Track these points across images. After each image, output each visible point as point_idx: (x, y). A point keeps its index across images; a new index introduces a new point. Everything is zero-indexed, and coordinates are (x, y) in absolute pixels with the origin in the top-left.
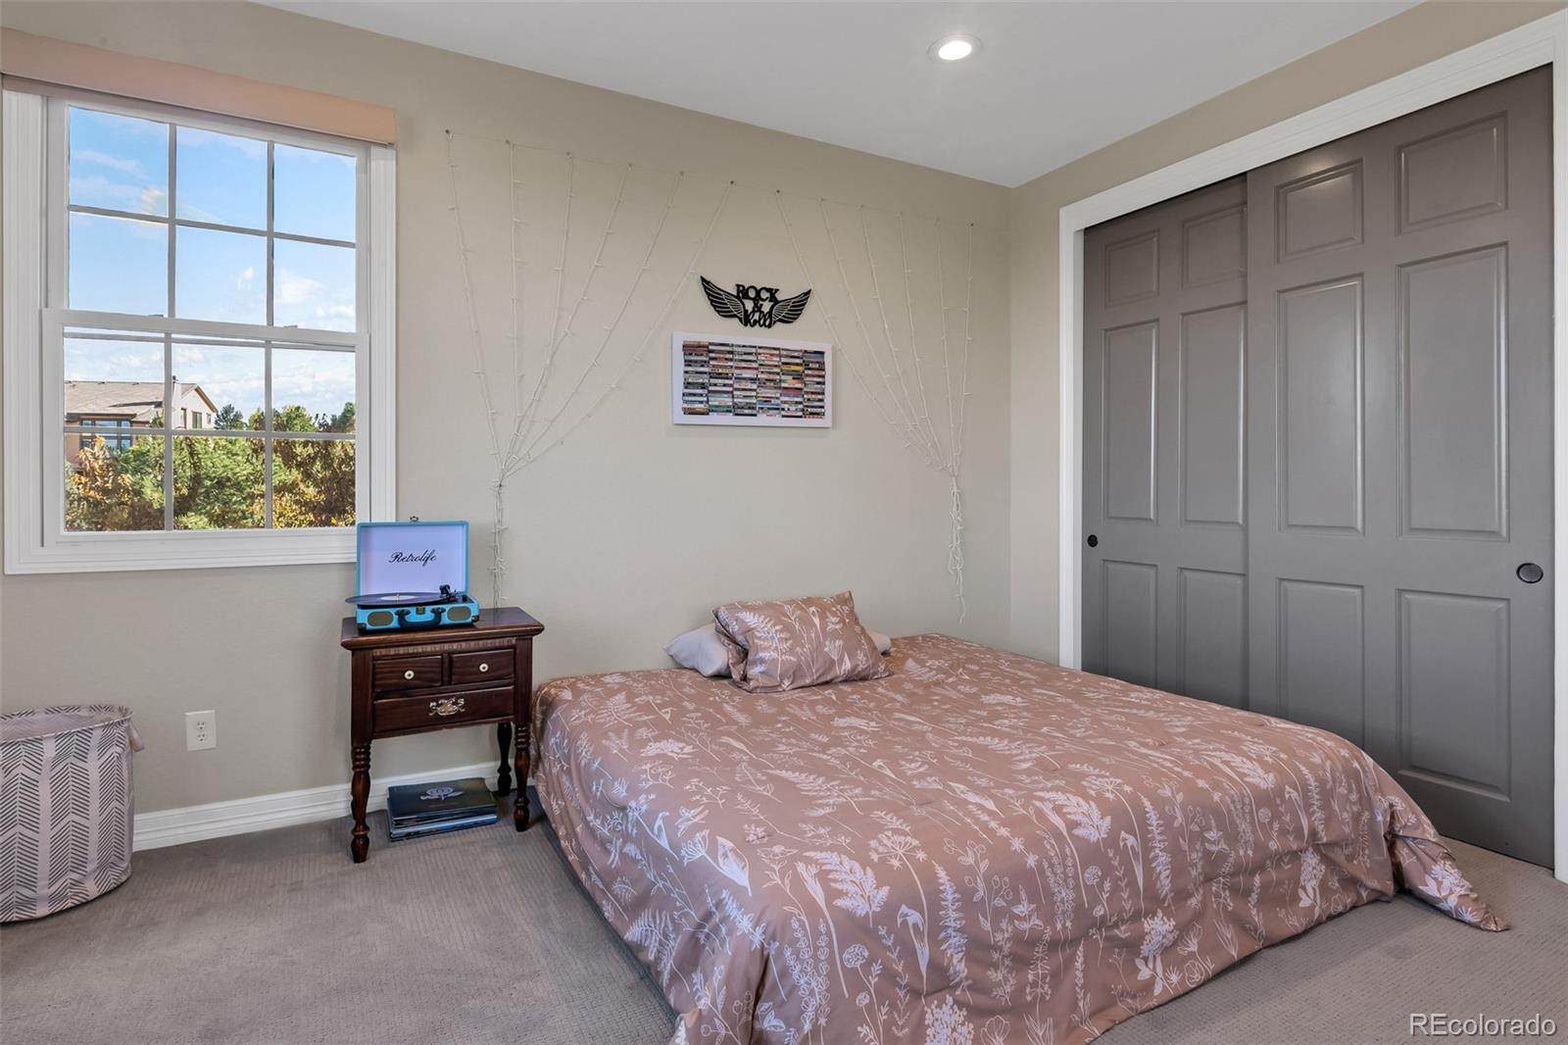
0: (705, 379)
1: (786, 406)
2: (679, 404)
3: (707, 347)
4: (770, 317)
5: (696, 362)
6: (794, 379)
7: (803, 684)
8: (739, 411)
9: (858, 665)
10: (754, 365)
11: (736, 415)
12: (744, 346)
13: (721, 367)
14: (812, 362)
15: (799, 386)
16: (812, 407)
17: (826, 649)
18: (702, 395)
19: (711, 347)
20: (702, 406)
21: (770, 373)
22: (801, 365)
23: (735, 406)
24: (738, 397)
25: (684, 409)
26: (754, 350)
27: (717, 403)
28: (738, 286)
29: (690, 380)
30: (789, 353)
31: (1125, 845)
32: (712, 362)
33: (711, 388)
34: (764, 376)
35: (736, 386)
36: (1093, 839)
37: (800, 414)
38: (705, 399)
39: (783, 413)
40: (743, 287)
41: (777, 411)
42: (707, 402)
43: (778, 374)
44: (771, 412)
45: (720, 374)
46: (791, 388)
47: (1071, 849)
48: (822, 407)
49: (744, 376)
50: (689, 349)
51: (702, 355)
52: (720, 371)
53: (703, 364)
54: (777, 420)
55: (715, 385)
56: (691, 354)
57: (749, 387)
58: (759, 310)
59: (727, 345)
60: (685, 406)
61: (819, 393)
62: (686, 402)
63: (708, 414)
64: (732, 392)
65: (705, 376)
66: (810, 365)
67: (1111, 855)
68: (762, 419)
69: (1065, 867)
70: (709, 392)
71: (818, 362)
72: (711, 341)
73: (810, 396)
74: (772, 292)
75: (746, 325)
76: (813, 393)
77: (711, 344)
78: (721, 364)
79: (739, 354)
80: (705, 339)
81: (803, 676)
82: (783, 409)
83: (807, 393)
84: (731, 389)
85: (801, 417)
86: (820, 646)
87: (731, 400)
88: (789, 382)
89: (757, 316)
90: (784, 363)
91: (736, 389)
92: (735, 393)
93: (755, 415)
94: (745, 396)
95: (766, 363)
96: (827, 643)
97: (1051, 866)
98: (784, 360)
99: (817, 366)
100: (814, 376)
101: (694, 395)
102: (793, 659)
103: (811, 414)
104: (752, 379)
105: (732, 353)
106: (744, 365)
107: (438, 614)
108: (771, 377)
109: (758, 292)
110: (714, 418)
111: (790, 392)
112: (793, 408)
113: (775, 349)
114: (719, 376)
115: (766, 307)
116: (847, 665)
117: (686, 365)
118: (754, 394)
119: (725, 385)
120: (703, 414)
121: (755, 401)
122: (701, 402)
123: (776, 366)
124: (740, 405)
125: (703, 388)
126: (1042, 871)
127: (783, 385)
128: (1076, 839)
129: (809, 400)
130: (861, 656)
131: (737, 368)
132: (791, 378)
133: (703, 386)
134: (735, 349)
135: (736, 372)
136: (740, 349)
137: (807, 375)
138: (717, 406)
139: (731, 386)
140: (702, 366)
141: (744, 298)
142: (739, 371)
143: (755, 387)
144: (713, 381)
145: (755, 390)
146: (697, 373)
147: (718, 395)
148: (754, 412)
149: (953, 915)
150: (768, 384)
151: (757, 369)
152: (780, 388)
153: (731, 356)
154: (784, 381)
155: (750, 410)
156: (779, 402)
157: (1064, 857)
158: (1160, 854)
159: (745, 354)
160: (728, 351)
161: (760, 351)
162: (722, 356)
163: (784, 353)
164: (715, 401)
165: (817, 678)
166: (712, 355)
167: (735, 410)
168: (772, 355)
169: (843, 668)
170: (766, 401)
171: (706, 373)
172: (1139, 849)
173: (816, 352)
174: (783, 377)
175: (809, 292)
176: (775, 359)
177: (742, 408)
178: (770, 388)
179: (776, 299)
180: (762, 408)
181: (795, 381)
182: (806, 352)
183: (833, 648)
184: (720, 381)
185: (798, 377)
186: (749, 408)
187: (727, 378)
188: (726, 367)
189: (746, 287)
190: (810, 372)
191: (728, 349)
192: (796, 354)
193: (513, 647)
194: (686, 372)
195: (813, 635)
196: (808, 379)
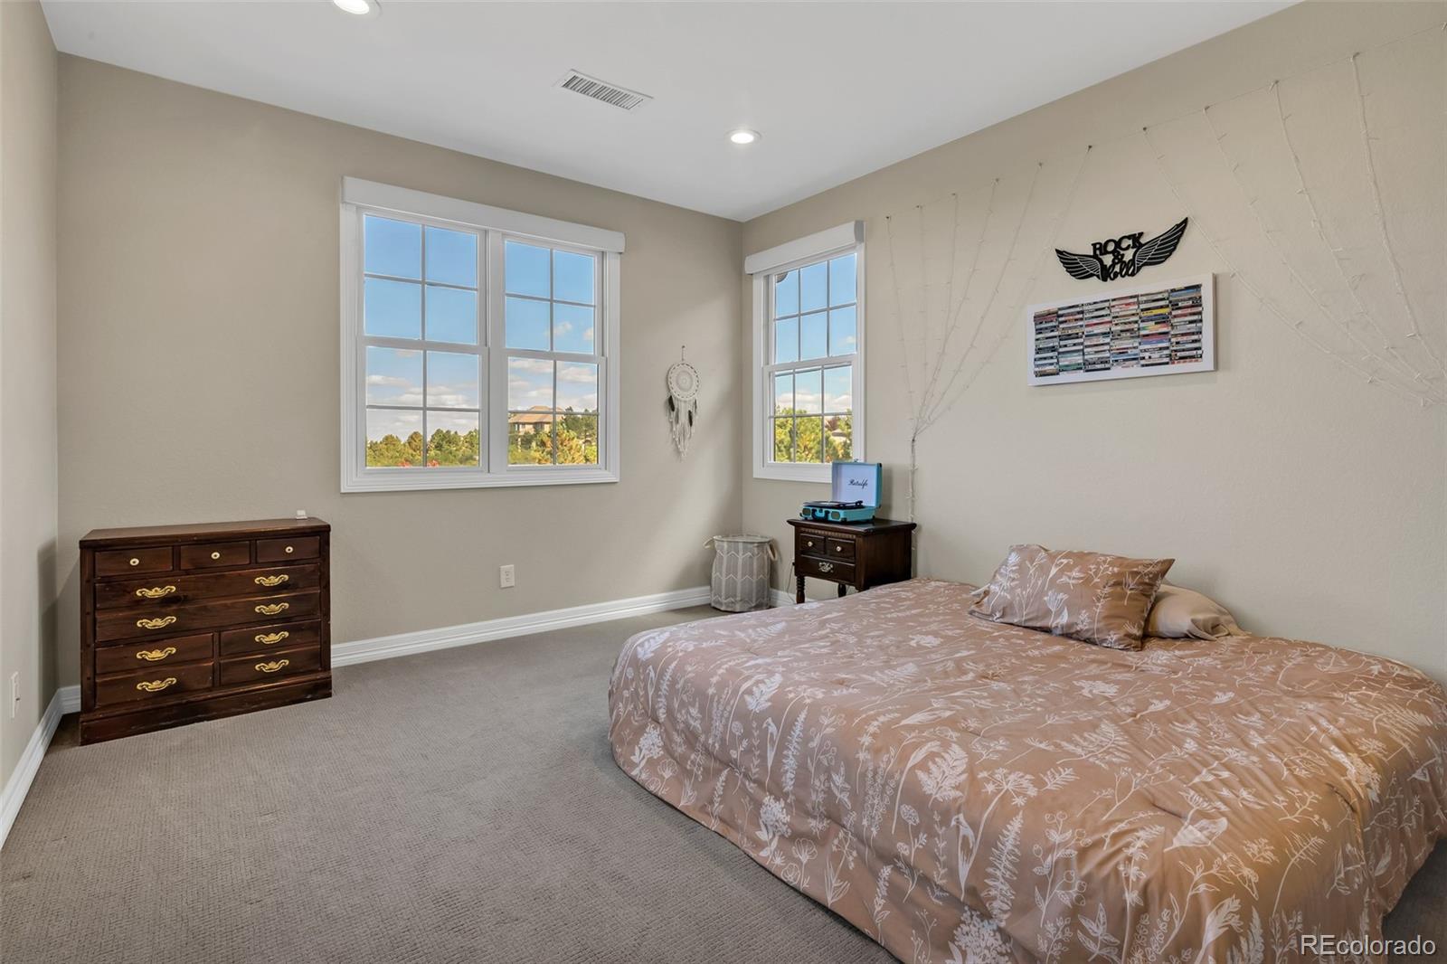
0: (1055, 343)
1: (1146, 355)
2: (1031, 368)
3: (1057, 313)
4: (1133, 264)
5: (1046, 328)
6: (1156, 323)
7: (1011, 621)
8: (1090, 367)
9: (1077, 624)
10: (1106, 319)
11: (1087, 371)
12: (1095, 303)
13: (1070, 328)
14: (1182, 300)
15: (1165, 330)
16: (1184, 350)
17: (1046, 598)
18: (1052, 358)
19: (1060, 312)
20: (1052, 367)
21: (1125, 323)
22: (1167, 306)
23: (1086, 363)
24: (1089, 354)
25: (1036, 372)
26: (1107, 304)
27: (1067, 363)
28: (1094, 245)
29: (1041, 346)
30: (1150, 298)
31: (767, 728)
32: (1061, 326)
33: (1061, 350)
34: (1119, 328)
35: (1086, 343)
36: (750, 707)
37: (1167, 360)
38: (1056, 361)
39: (1143, 362)
40: (1100, 244)
41: (1135, 362)
42: (1058, 363)
43: (1136, 322)
44: (1127, 363)
45: (1070, 335)
46: (1152, 335)
47: (735, 702)
48: (1199, 348)
49: (1096, 332)
50: (1039, 318)
51: (1052, 321)
52: (1070, 332)
53: (1053, 329)
54: (1135, 370)
55: (1066, 346)
56: (1041, 323)
57: (1101, 342)
58: (1121, 261)
59: (1077, 306)
60: (1037, 369)
61: (1193, 334)
62: (1038, 366)
63: (1058, 374)
64: (1083, 350)
65: (1055, 339)
66: (1180, 304)
67: (754, 726)
68: (1117, 372)
69: (725, 709)
70: (1059, 353)
71: (1190, 299)
72: (1060, 307)
73: (1179, 339)
74: (1135, 238)
75: (1105, 280)
76: (1183, 335)
77: (1060, 309)
78: (1071, 325)
79: (1090, 312)
80: (1053, 306)
81: (1014, 615)
82: (1144, 358)
83: (1176, 335)
84: (1081, 347)
85: (1167, 363)
86: (1042, 593)
87: (1081, 357)
88: (1151, 328)
89: (1117, 269)
90: (1142, 310)
91: (1087, 347)
92: (1086, 350)
93: (1109, 369)
94: (1096, 352)
95: (1121, 314)
96: (1050, 593)
97: (718, 702)
98: (1143, 306)
99: (1191, 302)
100: (1185, 315)
101: (1045, 358)
102: (1009, 597)
103: (1181, 358)
104: (1105, 333)
105: (1082, 312)
106: (1095, 321)
107: (827, 513)
108: (1127, 327)
109: (1118, 244)
110: (1064, 377)
111: (1149, 339)
112: (1156, 355)
113: (1131, 297)
114: (1069, 337)
115: (1128, 255)
116: (1064, 619)
117: (1037, 334)
118: (1107, 347)
119: (1075, 345)
120: (1052, 374)
121: (1108, 355)
122: (1052, 364)
123: (1133, 315)
124: (1090, 361)
125: (1052, 351)
126: (712, 701)
127: (1143, 332)
128: (742, 698)
129: (1177, 343)
130: (1084, 615)
131: (1087, 326)
132: (1153, 323)
133: (1053, 349)
134: (1085, 308)
135: (1087, 330)
136: (1091, 307)
137: (1175, 316)
138: (1067, 366)
139: (1082, 344)
140: (1052, 331)
141: (1101, 254)
142: (1089, 329)
143: (1107, 340)
144: (1062, 343)
145: (1108, 344)
146: (1047, 338)
147: (1068, 355)
148: (1107, 366)
149: (665, 687)
150: (1124, 335)
151: (1111, 322)
152: (1138, 337)
153: (1081, 316)
154: (1144, 329)
155: (1104, 365)
156: (1135, 351)
157: (728, 703)
158: (791, 757)
159: (1097, 310)
160: (1078, 312)
161: (1114, 303)
162: (1071, 317)
163: (1145, 298)
164: (1064, 361)
165: (1026, 621)
166: (1061, 319)
167: (1087, 366)
168: (1127, 304)
169: (1058, 621)
170: (1120, 353)
171: (1055, 337)
172: (776, 738)
173: (1187, 288)
174: (1142, 325)
175: (1186, 221)
176: (1131, 307)
177: (1094, 363)
178: (1126, 338)
179: (1140, 243)
180: (1116, 361)
181: (1159, 326)
182: (1173, 291)
183: (1052, 600)
184: (1070, 342)
185: (1163, 320)
186: (1102, 363)
187: (1077, 338)
188: (1075, 327)
189: (1103, 243)
190: (1179, 312)
191: (1078, 309)
192: (1160, 296)
193: (854, 540)
194: (1037, 340)
195: (1040, 583)
196: (1176, 320)
